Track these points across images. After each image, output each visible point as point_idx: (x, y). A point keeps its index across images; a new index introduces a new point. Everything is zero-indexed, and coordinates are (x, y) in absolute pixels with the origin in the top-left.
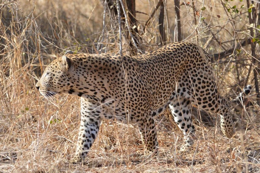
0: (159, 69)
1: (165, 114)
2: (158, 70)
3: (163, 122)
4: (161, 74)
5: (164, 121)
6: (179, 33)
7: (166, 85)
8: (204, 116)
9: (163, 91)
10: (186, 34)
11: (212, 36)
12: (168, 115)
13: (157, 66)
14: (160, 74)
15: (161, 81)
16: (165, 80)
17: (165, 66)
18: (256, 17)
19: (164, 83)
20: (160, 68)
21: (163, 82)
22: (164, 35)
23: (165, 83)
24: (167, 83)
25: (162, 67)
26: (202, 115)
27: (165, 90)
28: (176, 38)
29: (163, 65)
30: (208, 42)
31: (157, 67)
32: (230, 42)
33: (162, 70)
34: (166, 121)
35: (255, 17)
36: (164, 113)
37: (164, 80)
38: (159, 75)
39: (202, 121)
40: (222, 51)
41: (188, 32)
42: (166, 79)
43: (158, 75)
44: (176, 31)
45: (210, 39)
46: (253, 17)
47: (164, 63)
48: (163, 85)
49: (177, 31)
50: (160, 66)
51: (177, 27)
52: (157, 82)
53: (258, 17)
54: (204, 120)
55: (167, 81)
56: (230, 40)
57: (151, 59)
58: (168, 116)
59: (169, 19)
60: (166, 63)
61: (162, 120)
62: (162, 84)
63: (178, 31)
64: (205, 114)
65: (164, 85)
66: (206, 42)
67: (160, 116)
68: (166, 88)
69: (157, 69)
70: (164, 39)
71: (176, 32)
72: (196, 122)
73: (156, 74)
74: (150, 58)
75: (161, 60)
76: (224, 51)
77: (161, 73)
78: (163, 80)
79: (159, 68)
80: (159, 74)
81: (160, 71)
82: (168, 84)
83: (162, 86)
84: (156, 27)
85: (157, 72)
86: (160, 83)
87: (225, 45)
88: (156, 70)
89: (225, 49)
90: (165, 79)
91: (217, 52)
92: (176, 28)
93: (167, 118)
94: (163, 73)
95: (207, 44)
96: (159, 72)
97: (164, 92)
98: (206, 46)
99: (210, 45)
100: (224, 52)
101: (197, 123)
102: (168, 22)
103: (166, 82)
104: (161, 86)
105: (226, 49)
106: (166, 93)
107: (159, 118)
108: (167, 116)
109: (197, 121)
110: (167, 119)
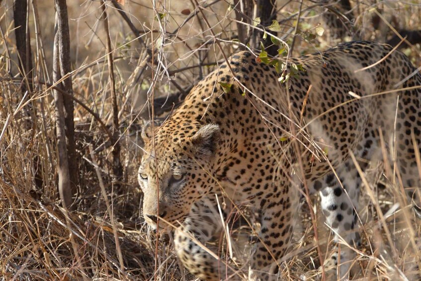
0: (334, 89)
1: (31, 249)
2: (331, 90)
3: (27, 271)
4: (338, 101)
5: (30, 268)
6: (64, 49)
7: (348, 124)
8: (131, 253)
9: (340, 135)
10: (85, 50)
11: (148, 56)
12: (40, 252)
13: (329, 83)
14: (336, 99)
15: (337, 115)
16: (347, 113)
17: (346, 84)
18: (252, 7)
19: (343, 120)
20: (336, 85)
21: (341, 117)
22: (27, 55)
23: (346, 120)
24: (352, 119)
25: (341, 86)
26: (126, 251)
27: (346, 134)
28: (58, 60)
29: (342, 82)
30: (137, 70)
31: (329, 85)
32: (191, 69)
33: (339, 92)
34: (35, 268)
35: (250, 8)
36: (31, 247)
37: (344, 112)
38: (334, 101)
39: (125, 265)
40: (172, 92)
41: (89, 46)
42: (350, 111)
43: (331, 102)
44: (58, 42)
45: (143, 63)
46: (244, 9)
47: (344, 78)
48: (341, 124)
49: (60, 42)
50: (337, 82)
51: (59, 33)
52: (328, 116)
53: (258, 8)
54: (129, 264)
55: (351, 116)
56: (190, 65)
57: (317, 65)
58: (42, 256)
59: (40, 13)
60: (347, 80)
61: (25, 265)
62: (338, 121)
63: (63, 43)
64: (132, 247)
65: (345, 123)
66: (133, 71)
67: (19, 255)
68: (347, 130)
69: (330, 88)
70: (27, 64)
71: (58, 47)
72: (112, 268)
73: (326, 98)
74: (315, 64)
75: (338, 73)
76: (177, 91)
77: (338, 97)
78: (341, 113)
79: (334, 86)
80: (333, 99)
81: (337, 92)
82: (352, 122)
83: (338, 126)
84: (7, 34)
85: (330, 94)
86: (335, 118)
87: (179, 77)
88: (327, 90)
89: (179, 88)
90: (346, 110)
91: (161, 94)
92: (58, 35)
93: (38, 261)
94: (343, 97)
95: (135, 76)
96: (334, 94)
97: (342, 137)
98: (133, 81)
99: (142, 76)
100: (178, 95)
101: (113, 272)
102: (38, 21)
103: (349, 116)
104: (334, 124)
105: (182, 87)
106: (347, 141)
107: (16, 260)
108: (36, 255)
109: (114, 267)
110: (36, 264)
